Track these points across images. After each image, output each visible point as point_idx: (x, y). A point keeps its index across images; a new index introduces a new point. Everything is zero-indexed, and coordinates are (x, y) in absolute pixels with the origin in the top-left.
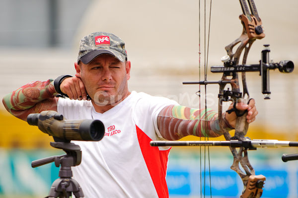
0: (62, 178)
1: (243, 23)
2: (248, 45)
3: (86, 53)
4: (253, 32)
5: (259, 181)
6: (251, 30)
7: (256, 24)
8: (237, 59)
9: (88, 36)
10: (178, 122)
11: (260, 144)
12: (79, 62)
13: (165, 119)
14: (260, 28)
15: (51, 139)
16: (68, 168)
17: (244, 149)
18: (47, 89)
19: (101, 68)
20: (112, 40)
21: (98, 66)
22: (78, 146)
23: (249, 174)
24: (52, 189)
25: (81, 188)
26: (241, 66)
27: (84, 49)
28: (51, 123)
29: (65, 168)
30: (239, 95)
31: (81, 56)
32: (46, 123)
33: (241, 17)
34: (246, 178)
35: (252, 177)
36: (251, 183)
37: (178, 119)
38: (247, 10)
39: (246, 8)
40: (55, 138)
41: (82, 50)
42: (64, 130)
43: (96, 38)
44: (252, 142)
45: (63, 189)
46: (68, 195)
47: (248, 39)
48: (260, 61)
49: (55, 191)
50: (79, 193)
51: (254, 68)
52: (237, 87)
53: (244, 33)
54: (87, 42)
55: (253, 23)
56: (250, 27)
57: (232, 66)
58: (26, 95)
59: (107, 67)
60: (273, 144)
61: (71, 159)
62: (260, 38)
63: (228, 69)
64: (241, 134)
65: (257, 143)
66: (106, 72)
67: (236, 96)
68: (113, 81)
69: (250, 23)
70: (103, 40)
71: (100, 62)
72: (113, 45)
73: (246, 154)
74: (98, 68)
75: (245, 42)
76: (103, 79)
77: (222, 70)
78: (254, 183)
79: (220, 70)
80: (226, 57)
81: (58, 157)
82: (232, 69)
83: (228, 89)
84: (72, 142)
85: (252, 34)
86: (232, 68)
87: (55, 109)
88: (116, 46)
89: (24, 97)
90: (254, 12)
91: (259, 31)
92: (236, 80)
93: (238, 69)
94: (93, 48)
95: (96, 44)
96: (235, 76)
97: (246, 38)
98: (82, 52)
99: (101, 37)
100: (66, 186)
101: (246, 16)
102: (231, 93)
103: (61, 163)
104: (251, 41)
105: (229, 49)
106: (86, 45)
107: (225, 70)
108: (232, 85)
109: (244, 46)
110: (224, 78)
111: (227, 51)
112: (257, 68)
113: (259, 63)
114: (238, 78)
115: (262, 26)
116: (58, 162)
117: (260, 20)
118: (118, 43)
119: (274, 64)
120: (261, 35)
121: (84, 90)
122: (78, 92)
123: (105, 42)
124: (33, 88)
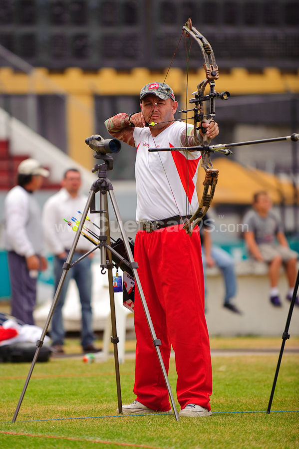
5: (216, 172)
7: (213, 70)
8: (202, 93)
18: (125, 121)
19: (151, 104)
20: (160, 86)
21: (149, 103)
27: (142, 93)
43: (150, 85)
47: (207, 80)
58: (114, 124)
59: (154, 103)
63: (198, 100)
66: (153, 106)
68: (159, 112)
69: (208, 69)
70: (153, 86)
71: (150, 100)
72: (160, 89)
79: (193, 101)
80: (197, 92)
88: (162, 90)
89: (113, 125)
93: (201, 99)
94: (147, 91)
95: (149, 89)
96: (201, 105)
99: (153, 84)
101: (206, 65)
105: (199, 87)
106: (144, 90)
110: (196, 106)
112: (208, 98)
118: (164, 88)
119: (216, 94)
121: (143, 119)
122: (140, 121)
123: (155, 87)
124: (118, 119)
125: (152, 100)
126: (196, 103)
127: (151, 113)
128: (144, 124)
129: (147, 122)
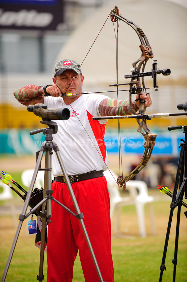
0: (47, 140)
1: (142, 50)
2: (144, 62)
3: (59, 70)
4: (147, 54)
5: (153, 137)
6: (146, 53)
7: (149, 50)
8: (139, 70)
9: (60, 61)
10: (111, 108)
11: (153, 116)
12: (55, 76)
13: (103, 107)
14: (151, 52)
15: (41, 119)
16: (50, 135)
17: (144, 119)
18: (38, 91)
19: (67, 78)
20: (73, 63)
21: (65, 77)
22: (56, 123)
23: (147, 133)
24: (42, 147)
25: (57, 146)
26: (141, 73)
27: (58, 68)
28: (40, 110)
29: (49, 135)
30: (141, 89)
31: (56, 72)
32: (38, 110)
33: (140, 46)
34: (146, 136)
35: (149, 135)
36: (149, 138)
37: (110, 107)
38: (144, 43)
39: (143, 41)
40: (43, 119)
41: (56, 69)
42: (48, 114)
43: (64, 62)
44: (149, 115)
45: (48, 147)
46: (50, 150)
47: (145, 58)
48: (152, 70)
49: (43, 148)
50: (57, 149)
51: (149, 74)
52: (140, 86)
53: (142, 56)
54: (59, 64)
55: (147, 50)
56: (146, 51)
57: (136, 74)
58: (27, 94)
59: (70, 77)
60: (160, 115)
61: (52, 130)
62: (151, 58)
63: (134, 76)
64: (143, 112)
65: (152, 116)
66: (70, 80)
67: (139, 90)
68: (74, 85)
69: (145, 49)
70: (68, 63)
71: (66, 74)
72: (74, 65)
73: (145, 123)
74: (65, 78)
75: (143, 60)
76: (68, 84)
77: (131, 76)
78: (151, 138)
79: (129, 76)
80: (133, 69)
81: (45, 129)
83: (135, 87)
84: (52, 120)
85: (147, 55)
86: (136, 75)
87: (43, 102)
88: (75, 66)
89: (25, 95)
90: (147, 43)
91: (151, 54)
92: (139, 81)
93: (140, 75)
94: (63, 67)
95: (64, 65)
96: (138, 80)
97: (144, 58)
98: (56, 70)
99: (67, 61)
100: (49, 145)
101: (143, 46)
102: (136, 89)
103: (46, 132)
104: (146, 60)
105: (134, 65)
106: (58, 66)
107: (133, 76)
108: (137, 84)
109: (142, 63)
110: (132, 81)
111: (133, 66)
112: (150, 74)
113: (151, 71)
114: (140, 80)
115: (152, 51)
116: (45, 132)
117: (151, 48)
118: (76, 64)
119: (160, 71)
120: (152, 56)
121: (59, 91)
122: (57, 92)
123: (69, 64)
124: (30, 90)
125: (68, 75)
126: (133, 78)
127: (67, 86)
128: (61, 95)
129: (64, 93)
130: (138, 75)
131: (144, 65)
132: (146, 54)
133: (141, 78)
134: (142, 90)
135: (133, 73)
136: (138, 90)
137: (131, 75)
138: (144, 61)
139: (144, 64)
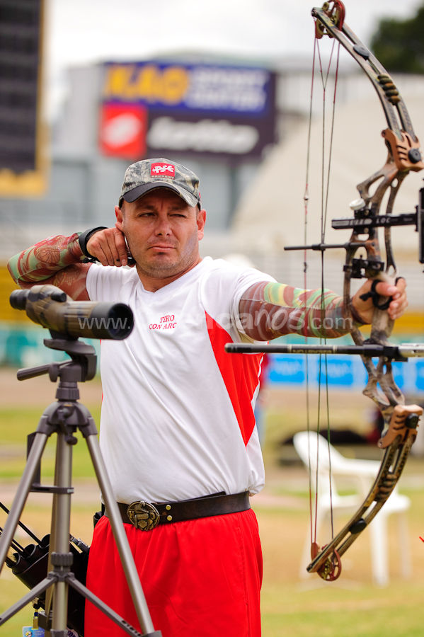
0: (60, 400)
1: (388, 143)
2: (395, 183)
3: (134, 186)
4: (404, 158)
5: (411, 416)
6: (402, 156)
7: (410, 145)
8: (377, 205)
13: (253, 303)
14: (417, 152)
16: (72, 385)
17: (386, 359)
18: (70, 249)
19: (154, 215)
20: (178, 172)
21: (150, 211)
22: (91, 347)
23: (393, 404)
24: (43, 419)
25: (92, 420)
26: (383, 217)
27: (131, 180)
28: (46, 307)
29: (68, 384)
30: (379, 266)
31: (125, 191)
32: (37, 306)
33: (384, 133)
34: (389, 410)
35: (399, 409)
36: (398, 420)
37: (273, 306)
38: (395, 122)
39: (394, 117)
40: (52, 332)
41: (127, 181)
42: (66, 320)
43: (154, 165)
44: (401, 347)
45: (61, 422)
47: (396, 170)
48: (417, 207)
49: (48, 423)
50: (89, 427)
51: (406, 220)
52: (377, 254)
53: (388, 162)
54: (137, 170)
55: (405, 144)
56: (400, 150)
57: (368, 217)
58: (40, 258)
59: (164, 213)
61: (78, 368)
62: (417, 170)
63: (361, 223)
64: (381, 335)
66: (162, 221)
67: (374, 267)
69: (399, 143)
70: (162, 169)
71: (153, 205)
72: (179, 179)
73: (389, 369)
74: (150, 214)
75: (390, 175)
76: (157, 233)
77: (351, 224)
78: (403, 419)
79: (346, 224)
80: (358, 202)
81: (55, 365)
82: (368, 222)
83: (361, 256)
84: (80, 339)
85: (403, 161)
86: (367, 220)
88: (184, 182)
89: (36, 262)
90: (406, 125)
91: (416, 158)
92: (375, 241)
93: (378, 222)
94: (147, 179)
95: (153, 173)
96: (372, 235)
97: (393, 170)
98: (128, 185)
99: (161, 164)
100: (67, 416)
101: (394, 132)
102: (366, 263)
103: (59, 376)
104: (401, 174)
106: (134, 175)
107: (357, 224)
108: (368, 249)
109: (388, 183)
110: (353, 238)
111: (361, 192)
113: (414, 211)
114: (377, 237)
115: (420, 150)
116: (54, 372)
117: (417, 140)
118: (188, 177)
120: (419, 165)
122: (114, 253)
123: (168, 173)
124: (50, 247)
125: (157, 206)
130: (374, 220)
131: (394, 192)
132: (400, 159)
133: (381, 231)
134: (382, 269)
135: (359, 214)
136: (373, 269)
137: (350, 220)
138: (393, 179)
139: (392, 187)
